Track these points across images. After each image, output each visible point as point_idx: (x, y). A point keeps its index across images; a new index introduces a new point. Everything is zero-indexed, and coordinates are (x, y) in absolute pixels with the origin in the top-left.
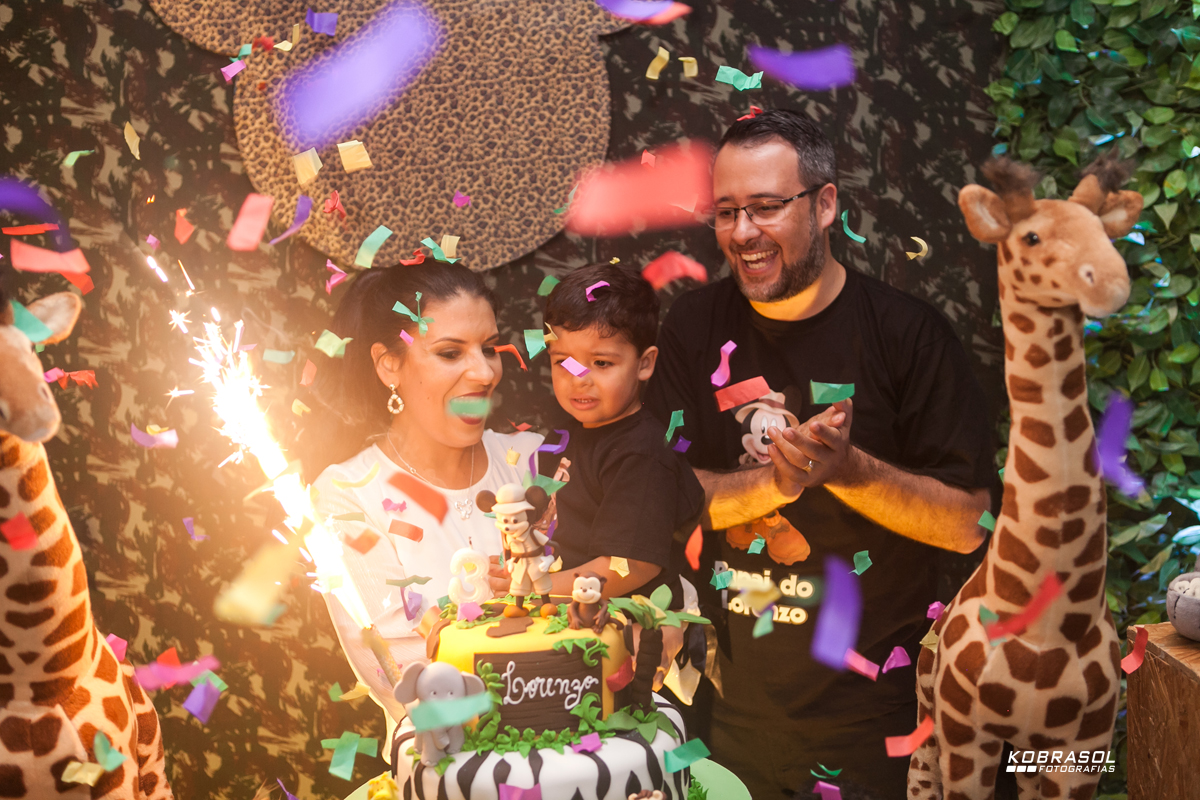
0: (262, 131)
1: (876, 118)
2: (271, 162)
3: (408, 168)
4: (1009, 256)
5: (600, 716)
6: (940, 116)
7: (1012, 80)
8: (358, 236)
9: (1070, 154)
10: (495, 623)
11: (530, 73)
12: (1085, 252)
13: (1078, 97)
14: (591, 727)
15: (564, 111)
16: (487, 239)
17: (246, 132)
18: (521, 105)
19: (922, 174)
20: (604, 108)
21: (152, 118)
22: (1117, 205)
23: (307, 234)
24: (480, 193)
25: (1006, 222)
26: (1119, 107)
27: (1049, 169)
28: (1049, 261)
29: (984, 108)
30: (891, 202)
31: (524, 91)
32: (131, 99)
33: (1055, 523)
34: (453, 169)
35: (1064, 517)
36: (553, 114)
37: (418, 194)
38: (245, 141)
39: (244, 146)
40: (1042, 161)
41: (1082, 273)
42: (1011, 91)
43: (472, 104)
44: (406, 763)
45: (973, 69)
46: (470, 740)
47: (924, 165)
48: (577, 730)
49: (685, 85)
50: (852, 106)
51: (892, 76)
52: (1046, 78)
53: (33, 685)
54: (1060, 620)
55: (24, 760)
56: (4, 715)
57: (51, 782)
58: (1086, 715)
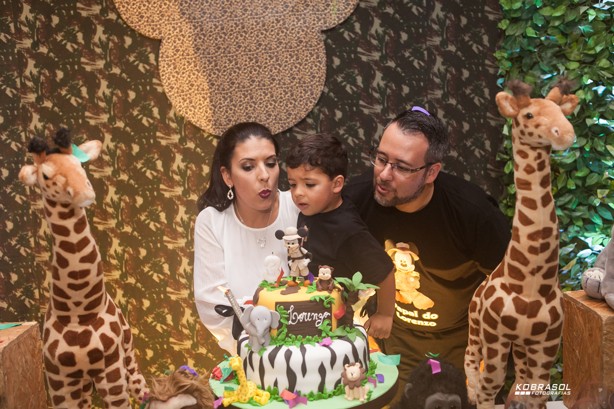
0: (171, 73)
1: (445, 67)
2: (175, 87)
4: (518, 124)
5: (331, 330)
6: (474, 66)
7: (506, 49)
8: (214, 120)
9: (532, 83)
10: (283, 288)
11: (291, 47)
12: (554, 121)
13: (536, 57)
14: (327, 335)
17: (164, 73)
18: (286, 62)
19: (465, 92)
20: (323, 63)
21: (122, 67)
22: (567, 101)
23: (192, 119)
24: (268, 101)
25: (517, 109)
26: (554, 62)
28: (537, 126)
29: (493, 63)
30: (451, 105)
31: (288, 56)
32: (112, 58)
33: (537, 244)
35: (541, 241)
38: (164, 77)
39: (163, 80)
41: (553, 131)
42: (506, 55)
44: (245, 351)
45: (488, 45)
46: (273, 340)
47: (466, 88)
48: (321, 336)
49: (360, 53)
50: (434, 62)
51: (452, 48)
52: (522, 49)
53: (79, 316)
54: (538, 287)
55: (75, 349)
56: (66, 329)
57: (87, 359)
58: (550, 330)
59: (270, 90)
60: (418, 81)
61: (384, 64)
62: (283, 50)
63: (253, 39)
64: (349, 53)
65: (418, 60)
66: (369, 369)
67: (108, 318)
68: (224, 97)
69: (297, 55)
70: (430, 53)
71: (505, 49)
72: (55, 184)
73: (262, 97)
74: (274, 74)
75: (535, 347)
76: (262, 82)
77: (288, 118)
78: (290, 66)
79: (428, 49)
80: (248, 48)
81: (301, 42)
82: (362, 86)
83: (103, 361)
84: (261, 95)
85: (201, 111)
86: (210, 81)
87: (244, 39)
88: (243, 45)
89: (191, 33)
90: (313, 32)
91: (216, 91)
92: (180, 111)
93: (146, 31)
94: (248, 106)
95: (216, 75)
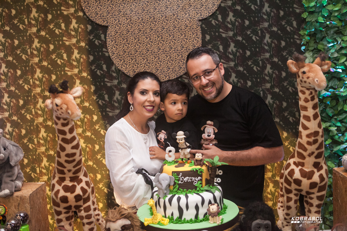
1: (271, 40)
2: (116, 53)
3: (150, 54)
4: (299, 77)
5: (202, 187)
6: (288, 39)
8: (138, 71)
9: (322, 49)
10: (176, 164)
11: (181, 30)
12: (316, 76)
13: (324, 34)
14: (200, 189)
15: (190, 39)
16: (170, 72)
17: (109, 45)
19: (283, 54)
20: (200, 38)
21: (86, 42)
22: (325, 64)
23: (125, 71)
24: (168, 60)
25: (298, 69)
26: (335, 36)
27: (316, 53)
28: (308, 78)
29: (299, 37)
30: (275, 62)
32: (81, 37)
33: (311, 140)
34: (162, 54)
35: (313, 138)
36: (187, 40)
37: (153, 61)
38: (109, 48)
39: (109, 49)
40: (315, 51)
41: (315, 81)
42: (306, 33)
43: (166, 38)
44: (156, 197)
45: (296, 27)
46: (171, 192)
47: (283, 52)
48: (196, 190)
49: (221, 32)
50: (264, 37)
51: (275, 29)
52: (316, 29)
53: (70, 177)
54: (313, 163)
55: (68, 194)
56: (63, 184)
57: (74, 200)
58: (319, 186)
59: (169, 54)
60: (255, 48)
61: (235, 38)
62: (177, 31)
63: (160, 25)
64: (215, 33)
65: (255, 36)
66: (223, 208)
67: (84, 179)
68: (143, 58)
69: (185, 34)
70: (262, 32)
71: (306, 30)
72: (61, 108)
73: (165, 58)
74: (172, 45)
75: (312, 196)
76: (165, 50)
77: (180, 70)
78: (181, 40)
79: (261, 30)
80: (157, 30)
81: (187, 26)
82: (223, 51)
83: (82, 201)
84: (164, 57)
85: (130, 66)
86: (135, 49)
87: (155, 25)
88: (154, 29)
89: (124, 22)
90: (194, 21)
91: (139, 55)
92: (118, 66)
93: (100, 22)
94: (157, 64)
95: (139, 46)
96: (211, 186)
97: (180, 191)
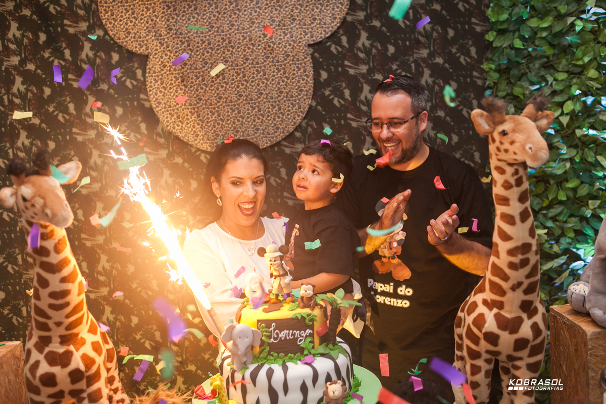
1: (432, 79)
2: (163, 102)
4: (494, 141)
5: (313, 347)
6: (461, 78)
7: (494, 61)
9: (520, 94)
10: (266, 306)
11: (278, 62)
12: (528, 139)
13: (524, 69)
14: (309, 352)
17: (151, 89)
20: (311, 77)
21: (109, 83)
22: (542, 117)
23: (179, 134)
24: (256, 115)
25: (493, 126)
26: (543, 73)
27: (511, 101)
28: (512, 143)
29: (481, 74)
30: (439, 117)
32: (100, 74)
33: (516, 260)
35: (520, 257)
38: (151, 93)
39: (150, 95)
40: (508, 97)
41: (527, 148)
42: (493, 66)
44: (227, 370)
45: (476, 57)
46: (256, 358)
48: (303, 354)
49: (347, 66)
50: (421, 74)
51: (439, 60)
52: (509, 60)
53: (61, 337)
54: (519, 303)
55: (56, 370)
56: (47, 350)
57: (68, 380)
58: (532, 346)
59: (257, 104)
61: (371, 77)
62: (271, 64)
63: (240, 53)
64: (336, 67)
65: (406, 72)
66: (353, 387)
67: (90, 338)
68: (211, 112)
69: (284, 69)
70: (418, 66)
72: (33, 206)
73: (250, 111)
74: (262, 88)
75: (518, 363)
76: (250, 97)
77: (276, 132)
78: (277, 80)
79: (415, 61)
80: (235, 62)
81: (288, 56)
82: (350, 99)
83: (84, 381)
84: (248, 110)
85: (189, 125)
86: (198, 95)
87: (231, 54)
88: (230, 60)
89: (178, 48)
90: (300, 46)
91: (204, 106)
92: (167, 126)
93: (133, 46)
94: (236, 121)
95: (203, 90)
96: (331, 346)
97: (272, 358)
